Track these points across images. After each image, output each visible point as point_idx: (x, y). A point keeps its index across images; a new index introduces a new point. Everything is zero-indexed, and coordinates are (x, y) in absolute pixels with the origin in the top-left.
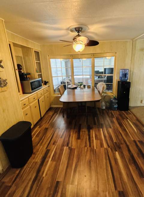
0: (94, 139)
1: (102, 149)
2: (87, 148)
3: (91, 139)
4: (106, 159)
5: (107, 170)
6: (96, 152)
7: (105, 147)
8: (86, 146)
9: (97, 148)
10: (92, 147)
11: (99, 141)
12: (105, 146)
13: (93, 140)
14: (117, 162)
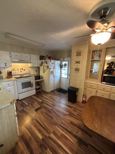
0: (64, 133)
1: (52, 130)
2: (60, 123)
3: (65, 131)
4: (46, 126)
5: (42, 122)
6: (54, 125)
7: (51, 134)
8: (62, 123)
9: (56, 128)
10: (58, 126)
11: (59, 135)
12: (52, 136)
13: (63, 131)
14: (39, 131)
